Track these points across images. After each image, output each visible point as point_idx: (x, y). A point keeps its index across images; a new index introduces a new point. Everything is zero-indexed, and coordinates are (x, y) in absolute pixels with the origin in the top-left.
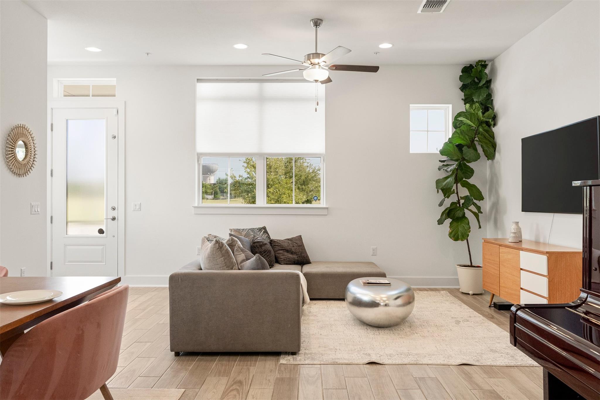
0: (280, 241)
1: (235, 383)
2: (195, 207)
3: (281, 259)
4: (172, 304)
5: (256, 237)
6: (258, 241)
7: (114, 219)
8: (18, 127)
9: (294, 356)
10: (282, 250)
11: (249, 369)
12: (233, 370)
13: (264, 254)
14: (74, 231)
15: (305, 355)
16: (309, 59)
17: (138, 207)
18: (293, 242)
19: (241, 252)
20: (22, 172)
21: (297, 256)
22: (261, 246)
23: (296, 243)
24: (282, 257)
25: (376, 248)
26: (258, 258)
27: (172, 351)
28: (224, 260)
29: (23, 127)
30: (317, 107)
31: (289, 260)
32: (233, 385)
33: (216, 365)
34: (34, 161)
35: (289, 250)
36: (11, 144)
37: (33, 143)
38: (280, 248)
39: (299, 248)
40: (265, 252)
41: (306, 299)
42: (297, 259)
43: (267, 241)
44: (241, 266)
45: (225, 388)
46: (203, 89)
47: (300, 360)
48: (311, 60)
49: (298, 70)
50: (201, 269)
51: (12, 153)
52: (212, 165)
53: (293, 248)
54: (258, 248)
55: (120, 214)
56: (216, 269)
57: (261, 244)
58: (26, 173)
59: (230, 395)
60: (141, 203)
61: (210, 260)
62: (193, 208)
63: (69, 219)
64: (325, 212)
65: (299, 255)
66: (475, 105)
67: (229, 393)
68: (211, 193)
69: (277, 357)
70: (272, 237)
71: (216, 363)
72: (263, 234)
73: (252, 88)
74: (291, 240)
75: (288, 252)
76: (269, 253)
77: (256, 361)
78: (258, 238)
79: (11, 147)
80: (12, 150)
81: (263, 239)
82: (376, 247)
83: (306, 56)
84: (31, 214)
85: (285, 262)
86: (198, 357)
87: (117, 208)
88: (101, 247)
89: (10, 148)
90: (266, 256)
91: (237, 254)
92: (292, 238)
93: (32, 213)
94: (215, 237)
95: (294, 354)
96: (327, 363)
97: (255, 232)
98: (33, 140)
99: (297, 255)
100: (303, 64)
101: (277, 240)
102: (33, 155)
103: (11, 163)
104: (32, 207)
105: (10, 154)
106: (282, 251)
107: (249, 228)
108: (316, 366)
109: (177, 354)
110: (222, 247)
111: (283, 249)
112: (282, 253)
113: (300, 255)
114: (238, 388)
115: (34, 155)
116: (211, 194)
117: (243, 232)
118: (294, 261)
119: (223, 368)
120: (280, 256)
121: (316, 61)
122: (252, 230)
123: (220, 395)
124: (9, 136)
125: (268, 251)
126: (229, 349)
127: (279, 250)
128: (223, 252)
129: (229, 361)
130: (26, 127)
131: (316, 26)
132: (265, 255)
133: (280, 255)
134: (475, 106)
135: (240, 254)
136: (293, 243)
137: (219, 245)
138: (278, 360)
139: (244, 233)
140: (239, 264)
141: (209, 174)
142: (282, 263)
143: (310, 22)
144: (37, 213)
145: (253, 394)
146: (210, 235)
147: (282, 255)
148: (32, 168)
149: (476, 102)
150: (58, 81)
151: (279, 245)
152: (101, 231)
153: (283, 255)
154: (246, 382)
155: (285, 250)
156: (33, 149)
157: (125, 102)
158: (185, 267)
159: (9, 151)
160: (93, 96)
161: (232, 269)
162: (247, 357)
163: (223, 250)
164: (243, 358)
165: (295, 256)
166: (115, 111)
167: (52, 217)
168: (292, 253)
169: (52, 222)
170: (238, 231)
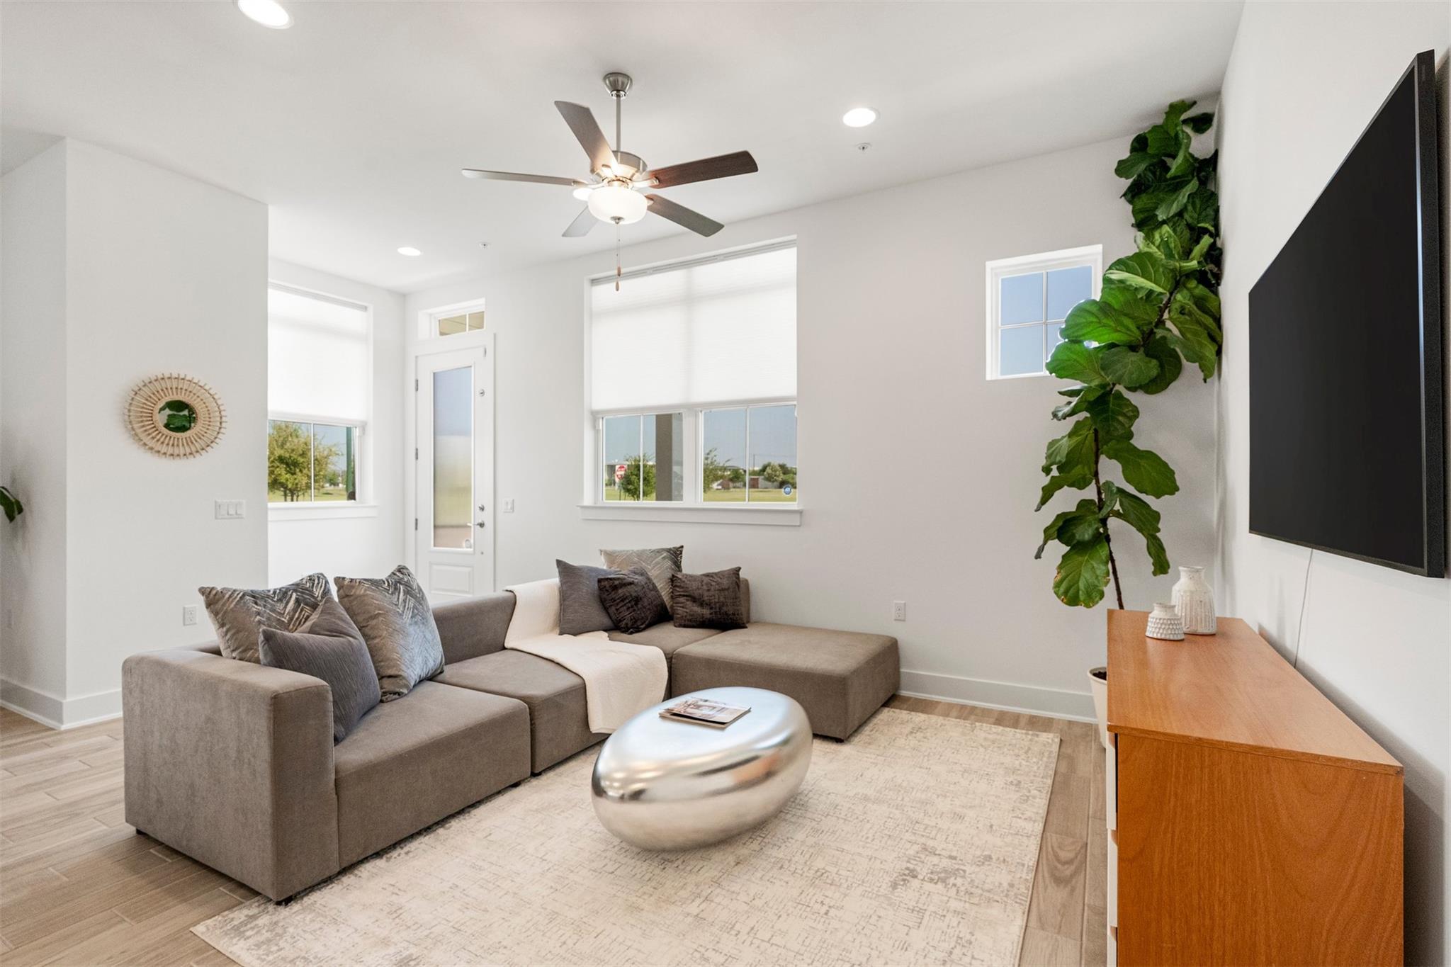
0: (686, 578)
2: (584, 507)
3: (678, 614)
7: (482, 525)
10: (684, 596)
18: (714, 581)
20: (183, 449)
21: (712, 611)
22: (615, 588)
24: (681, 611)
25: (905, 604)
31: (690, 617)
35: (698, 597)
38: (683, 592)
39: (719, 593)
42: (709, 616)
53: (706, 594)
54: (608, 591)
55: (488, 516)
57: (617, 582)
58: (194, 453)
60: (513, 500)
63: (437, 523)
64: (795, 520)
65: (715, 608)
66: (1159, 231)
74: (712, 577)
75: (694, 602)
82: (903, 602)
84: (216, 519)
85: (684, 621)
87: (485, 509)
88: (467, 570)
90: (625, 608)
92: (718, 573)
93: (220, 517)
99: (711, 608)
102: (216, 423)
104: (219, 506)
106: (685, 598)
111: (688, 594)
112: (684, 603)
113: (718, 610)
115: (220, 423)
120: (679, 608)
125: (631, 599)
127: (680, 595)
132: (622, 606)
133: (679, 606)
134: (1160, 233)
144: (235, 516)
148: (213, 444)
149: (1164, 222)
151: (682, 585)
152: (468, 544)
153: (683, 607)
155: (691, 596)
157: (495, 335)
160: (469, 328)
165: (706, 612)
166: (482, 350)
167: (416, 520)
168: (702, 604)
169: (416, 529)
170: (611, 555)
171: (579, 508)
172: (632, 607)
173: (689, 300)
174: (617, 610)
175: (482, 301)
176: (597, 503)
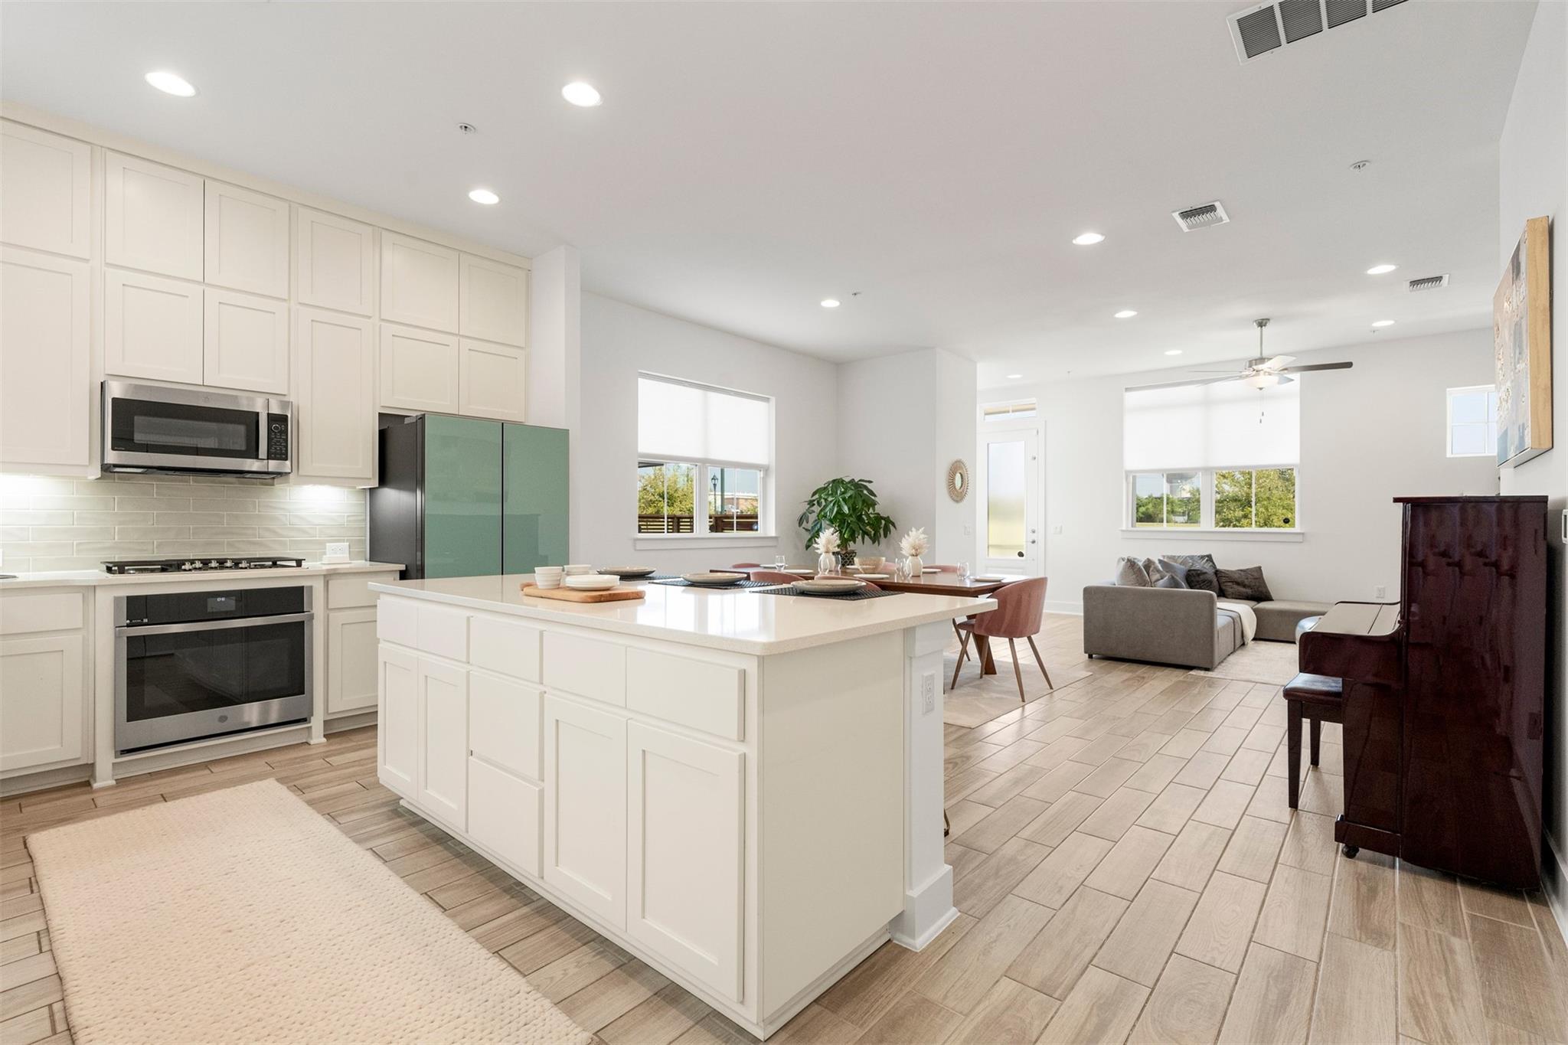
0: (1228, 572)
2: (1123, 531)
6: (1195, 569)
7: (1034, 542)
8: (956, 462)
10: (1231, 581)
12: (1140, 671)
13: (1203, 584)
14: (995, 554)
15: (1219, 671)
16: (1250, 366)
17: (1058, 530)
19: (1157, 573)
20: (958, 497)
21: (1253, 590)
22: (1199, 575)
23: (1252, 576)
24: (1230, 590)
26: (1170, 577)
27: (1086, 652)
28: (1136, 577)
29: (959, 462)
30: (1262, 418)
31: (1239, 594)
32: (1136, 677)
34: (967, 489)
35: (1241, 582)
36: (952, 476)
37: (967, 474)
38: (1229, 579)
39: (1255, 580)
41: (1248, 634)
42: (1251, 593)
43: (1211, 571)
44: (1155, 584)
45: (1128, 678)
46: (1132, 398)
47: (1212, 674)
51: (953, 483)
53: (1246, 581)
54: (1195, 577)
55: (1039, 537)
56: (1127, 585)
57: (1199, 571)
58: (962, 499)
59: (1129, 682)
60: (1061, 527)
61: (1122, 577)
63: (991, 543)
64: (1299, 538)
70: (1219, 567)
71: (1125, 666)
72: (1204, 564)
73: (1194, 391)
74: (1246, 571)
75: (1239, 585)
76: (1210, 584)
77: (1165, 670)
78: (1196, 566)
79: (951, 478)
80: (953, 480)
81: (1203, 567)
82: (1383, 587)
85: (1233, 596)
87: (1036, 532)
90: (1203, 581)
91: (1153, 573)
92: (1247, 569)
95: (1208, 670)
96: (1240, 680)
97: (1195, 559)
98: (967, 471)
101: (1225, 570)
103: (951, 491)
104: (965, 528)
105: (950, 484)
107: (1187, 555)
108: (1227, 679)
109: (1090, 657)
110: (1134, 565)
111: (1234, 580)
112: (1231, 585)
113: (1256, 590)
114: (1138, 679)
115: (968, 483)
117: (1178, 560)
118: (1247, 595)
119: (1131, 669)
120: (1226, 588)
121: (1260, 367)
122: (1192, 557)
123: (1121, 680)
124: (950, 470)
125: (1209, 582)
126: (1138, 657)
128: (1135, 570)
129: (1138, 667)
130: (962, 462)
131: (1262, 327)
132: (1201, 580)
133: (1228, 588)
135: (1155, 574)
136: (1248, 575)
139: (1180, 560)
140: (1153, 582)
142: (1228, 597)
143: (1253, 323)
144: (969, 533)
145: (1152, 682)
148: (966, 494)
151: (1228, 575)
152: (1021, 555)
154: (1147, 678)
155: (1237, 581)
156: (967, 479)
157: (1046, 421)
159: (950, 481)
161: (1145, 586)
162: (1157, 666)
163: (1135, 568)
164: (1152, 666)
165: (1249, 591)
166: (1035, 431)
168: (1244, 586)
170: (1173, 558)
171: (1119, 531)
173: (1207, 402)
176: (1130, 528)
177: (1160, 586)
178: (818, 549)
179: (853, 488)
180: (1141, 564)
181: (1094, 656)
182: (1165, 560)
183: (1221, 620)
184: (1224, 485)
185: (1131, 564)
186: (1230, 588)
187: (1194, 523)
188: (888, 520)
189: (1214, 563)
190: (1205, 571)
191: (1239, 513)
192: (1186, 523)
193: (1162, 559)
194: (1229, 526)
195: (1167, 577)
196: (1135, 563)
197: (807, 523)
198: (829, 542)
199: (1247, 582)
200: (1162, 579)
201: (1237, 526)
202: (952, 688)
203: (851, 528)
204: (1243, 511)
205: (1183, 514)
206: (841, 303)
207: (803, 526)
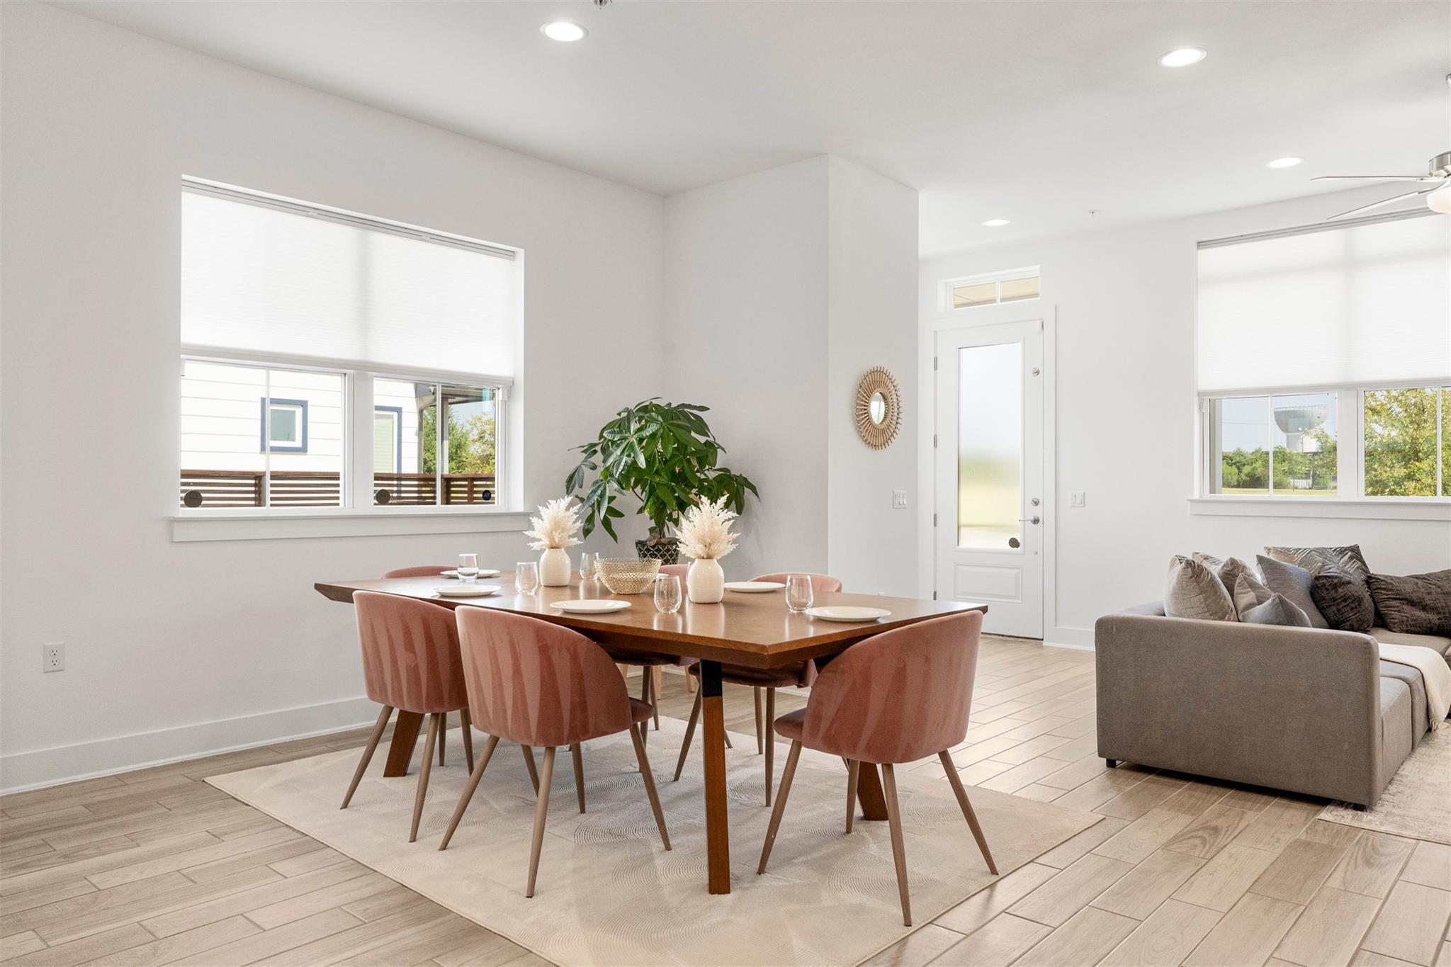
0: (1392, 579)
1: (1204, 829)
2: (1192, 501)
3: (1393, 618)
4: (1102, 672)
5: (1327, 567)
6: (1328, 574)
7: (1036, 521)
8: (873, 372)
9: (1359, 813)
10: (1396, 599)
11: (1243, 813)
12: (1211, 807)
13: (1344, 604)
14: (971, 541)
15: (1386, 816)
16: (1442, 166)
17: (1079, 500)
18: (1431, 584)
19: (1249, 589)
20: (880, 440)
21: (1440, 616)
22: (1335, 587)
23: (1439, 587)
24: (1396, 615)
26: (1277, 600)
27: (1100, 755)
28: (1206, 599)
29: (880, 371)
31: (1414, 622)
32: (1198, 830)
33: (1179, 795)
34: (897, 423)
35: (1416, 600)
36: (864, 399)
37: (897, 395)
38: (1393, 594)
39: (1444, 597)
40: (1345, 601)
41: (1435, 710)
42: (1437, 622)
43: (1358, 578)
44: (1243, 616)
45: (1180, 832)
46: (1212, 259)
47: (1370, 822)
48: (1447, 167)
49: (1417, 193)
50: (1164, 615)
51: (865, 413)
52: (1308, 409)
53: (1428, 597)
54: (1327, 589)
55: (1046, 512)
56: (1188, 617)
57: (1336, 581)
58: (885, 443)
59: (1185, 843)
60: (1084, 493)
61: (1176, 599)
62: (1189, 503)
63: (963, 521)
65: (1444, 613)
67: (1184, 840)
68: (1306, 474)
69: (1318, 808)
70: (1373, 570)
71: (1181, 792)
72: (1346, 564)
73: (1328, 242)
74: (1426, 579)
75: (1412, 606)
76: (1357, 604)
77: (1266, 804)
78: (1330, 569)
79: (863, 403)
80: (866, 408)
81: (1342, 571)
83: (1435, 160)
84: (893, 508)
85: (1404, 626)
86: (1150, 776)
87: (1041, 502)
88: (1015, 571)
89: (862, 405)
90: (1348, 608)
91: (1242, 591)
92: (1429, 575)
93: (895, 506)
94: (1205, 559)
95: (1359, 807)
96: (1437, 839)
97: (1326, 556)
98: (896, 391)
99: (1439, 614)
100: (1423, 181)
101: (1386, 577)
102: (896, 414)
103: (864, 428)
104: (895, 496)
105: (862, 414)
106: (1398, 601)
107: (1312, 547)
108: (1406, 840)
109: (1111, 764)
110: (1201, 574)
111: (1401, 597)
112: (1398, 607)
114: (1206, 836)
115: (898, 414)
116: (1304, 476)
117: (1295, 556)
118: (1429, 625)
119: (1191, 801)
120: (1390, 612)
122: (1322, 551)
123: (1166, 840)
124: (861, 387)
125: (1353, 598)
126: (1209, 771)
127: (1389, 598)
128: (1202, 584)
129: (1207, 793)
130: (885, 371)
132: (1345, 606)
133: (1392, 611)
135: (1245, 593)
136: (1431, 586)
137: (1192, 571)
138: (1317, 812)
139: (1298, 558)
140: (1239, 612)
141: (1300, 429)
142: (1395, 630)
143: (1447, 79)
144: (903, 506)
145: (1233, 851)
146: (1197, 553)
147: (1396, 611)
148: (895, 434)
150: (946, 283)
151: (1390, 587)
152: (1014, 543)
153: (1399, 611)
154: (1227, 831)
155: (1406, 599)
156: (896, 405)
157: (1056, 306)
158: (1130, 610)
159: (862, 410)
160: (1002, 300)
161: (1222, 618)
162: (1250, 794)
163: (1203, 580)
164: (1241, 794)
165: (1433, 617)
166: (1038, 325)
167: (935, 516)
168: (1424, 608)
169: (935, 525)
170: (1284, 552)
171: (1188, 502)
172: (1356, 607)
173: (1349, 264)
174: (1339, 610)
175: (1034, 270)
176: (1208, 496)
177: (1256, 621)
178: (534, 540)
179: (660, 419)
180: (1215, 570)
181: (1118, 762)
182: (1272, 557)
183: (1388, 692)
184: (1374, 425)
185: (1194, 571)
186: (1398, 612)
187: (1322, 488)
188: (744, 482)
189: (1364, 563)
190: (1347, 578)
191: (1400, 472)
192: (1310, 489)
193: (1264, 554)
194: (1382, 493)
195: (1270, 601)
196: (1201, 569)
197: (581, 487)
198: (557, 525)
199: (1428, 600)
200: (1260, 603)
201: (1396, 494)
202: (761, 871)
203: (658, 498)
204: (1406, 466)
205: (1307, 476)
206: (586, 32)
207: (575, 492)
